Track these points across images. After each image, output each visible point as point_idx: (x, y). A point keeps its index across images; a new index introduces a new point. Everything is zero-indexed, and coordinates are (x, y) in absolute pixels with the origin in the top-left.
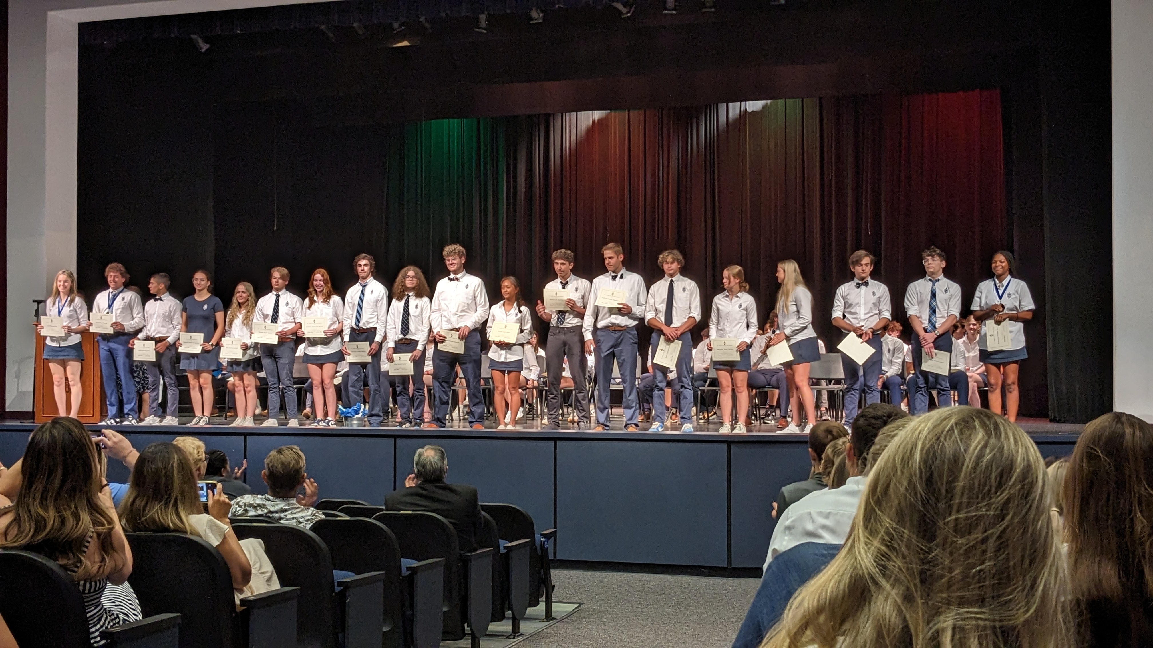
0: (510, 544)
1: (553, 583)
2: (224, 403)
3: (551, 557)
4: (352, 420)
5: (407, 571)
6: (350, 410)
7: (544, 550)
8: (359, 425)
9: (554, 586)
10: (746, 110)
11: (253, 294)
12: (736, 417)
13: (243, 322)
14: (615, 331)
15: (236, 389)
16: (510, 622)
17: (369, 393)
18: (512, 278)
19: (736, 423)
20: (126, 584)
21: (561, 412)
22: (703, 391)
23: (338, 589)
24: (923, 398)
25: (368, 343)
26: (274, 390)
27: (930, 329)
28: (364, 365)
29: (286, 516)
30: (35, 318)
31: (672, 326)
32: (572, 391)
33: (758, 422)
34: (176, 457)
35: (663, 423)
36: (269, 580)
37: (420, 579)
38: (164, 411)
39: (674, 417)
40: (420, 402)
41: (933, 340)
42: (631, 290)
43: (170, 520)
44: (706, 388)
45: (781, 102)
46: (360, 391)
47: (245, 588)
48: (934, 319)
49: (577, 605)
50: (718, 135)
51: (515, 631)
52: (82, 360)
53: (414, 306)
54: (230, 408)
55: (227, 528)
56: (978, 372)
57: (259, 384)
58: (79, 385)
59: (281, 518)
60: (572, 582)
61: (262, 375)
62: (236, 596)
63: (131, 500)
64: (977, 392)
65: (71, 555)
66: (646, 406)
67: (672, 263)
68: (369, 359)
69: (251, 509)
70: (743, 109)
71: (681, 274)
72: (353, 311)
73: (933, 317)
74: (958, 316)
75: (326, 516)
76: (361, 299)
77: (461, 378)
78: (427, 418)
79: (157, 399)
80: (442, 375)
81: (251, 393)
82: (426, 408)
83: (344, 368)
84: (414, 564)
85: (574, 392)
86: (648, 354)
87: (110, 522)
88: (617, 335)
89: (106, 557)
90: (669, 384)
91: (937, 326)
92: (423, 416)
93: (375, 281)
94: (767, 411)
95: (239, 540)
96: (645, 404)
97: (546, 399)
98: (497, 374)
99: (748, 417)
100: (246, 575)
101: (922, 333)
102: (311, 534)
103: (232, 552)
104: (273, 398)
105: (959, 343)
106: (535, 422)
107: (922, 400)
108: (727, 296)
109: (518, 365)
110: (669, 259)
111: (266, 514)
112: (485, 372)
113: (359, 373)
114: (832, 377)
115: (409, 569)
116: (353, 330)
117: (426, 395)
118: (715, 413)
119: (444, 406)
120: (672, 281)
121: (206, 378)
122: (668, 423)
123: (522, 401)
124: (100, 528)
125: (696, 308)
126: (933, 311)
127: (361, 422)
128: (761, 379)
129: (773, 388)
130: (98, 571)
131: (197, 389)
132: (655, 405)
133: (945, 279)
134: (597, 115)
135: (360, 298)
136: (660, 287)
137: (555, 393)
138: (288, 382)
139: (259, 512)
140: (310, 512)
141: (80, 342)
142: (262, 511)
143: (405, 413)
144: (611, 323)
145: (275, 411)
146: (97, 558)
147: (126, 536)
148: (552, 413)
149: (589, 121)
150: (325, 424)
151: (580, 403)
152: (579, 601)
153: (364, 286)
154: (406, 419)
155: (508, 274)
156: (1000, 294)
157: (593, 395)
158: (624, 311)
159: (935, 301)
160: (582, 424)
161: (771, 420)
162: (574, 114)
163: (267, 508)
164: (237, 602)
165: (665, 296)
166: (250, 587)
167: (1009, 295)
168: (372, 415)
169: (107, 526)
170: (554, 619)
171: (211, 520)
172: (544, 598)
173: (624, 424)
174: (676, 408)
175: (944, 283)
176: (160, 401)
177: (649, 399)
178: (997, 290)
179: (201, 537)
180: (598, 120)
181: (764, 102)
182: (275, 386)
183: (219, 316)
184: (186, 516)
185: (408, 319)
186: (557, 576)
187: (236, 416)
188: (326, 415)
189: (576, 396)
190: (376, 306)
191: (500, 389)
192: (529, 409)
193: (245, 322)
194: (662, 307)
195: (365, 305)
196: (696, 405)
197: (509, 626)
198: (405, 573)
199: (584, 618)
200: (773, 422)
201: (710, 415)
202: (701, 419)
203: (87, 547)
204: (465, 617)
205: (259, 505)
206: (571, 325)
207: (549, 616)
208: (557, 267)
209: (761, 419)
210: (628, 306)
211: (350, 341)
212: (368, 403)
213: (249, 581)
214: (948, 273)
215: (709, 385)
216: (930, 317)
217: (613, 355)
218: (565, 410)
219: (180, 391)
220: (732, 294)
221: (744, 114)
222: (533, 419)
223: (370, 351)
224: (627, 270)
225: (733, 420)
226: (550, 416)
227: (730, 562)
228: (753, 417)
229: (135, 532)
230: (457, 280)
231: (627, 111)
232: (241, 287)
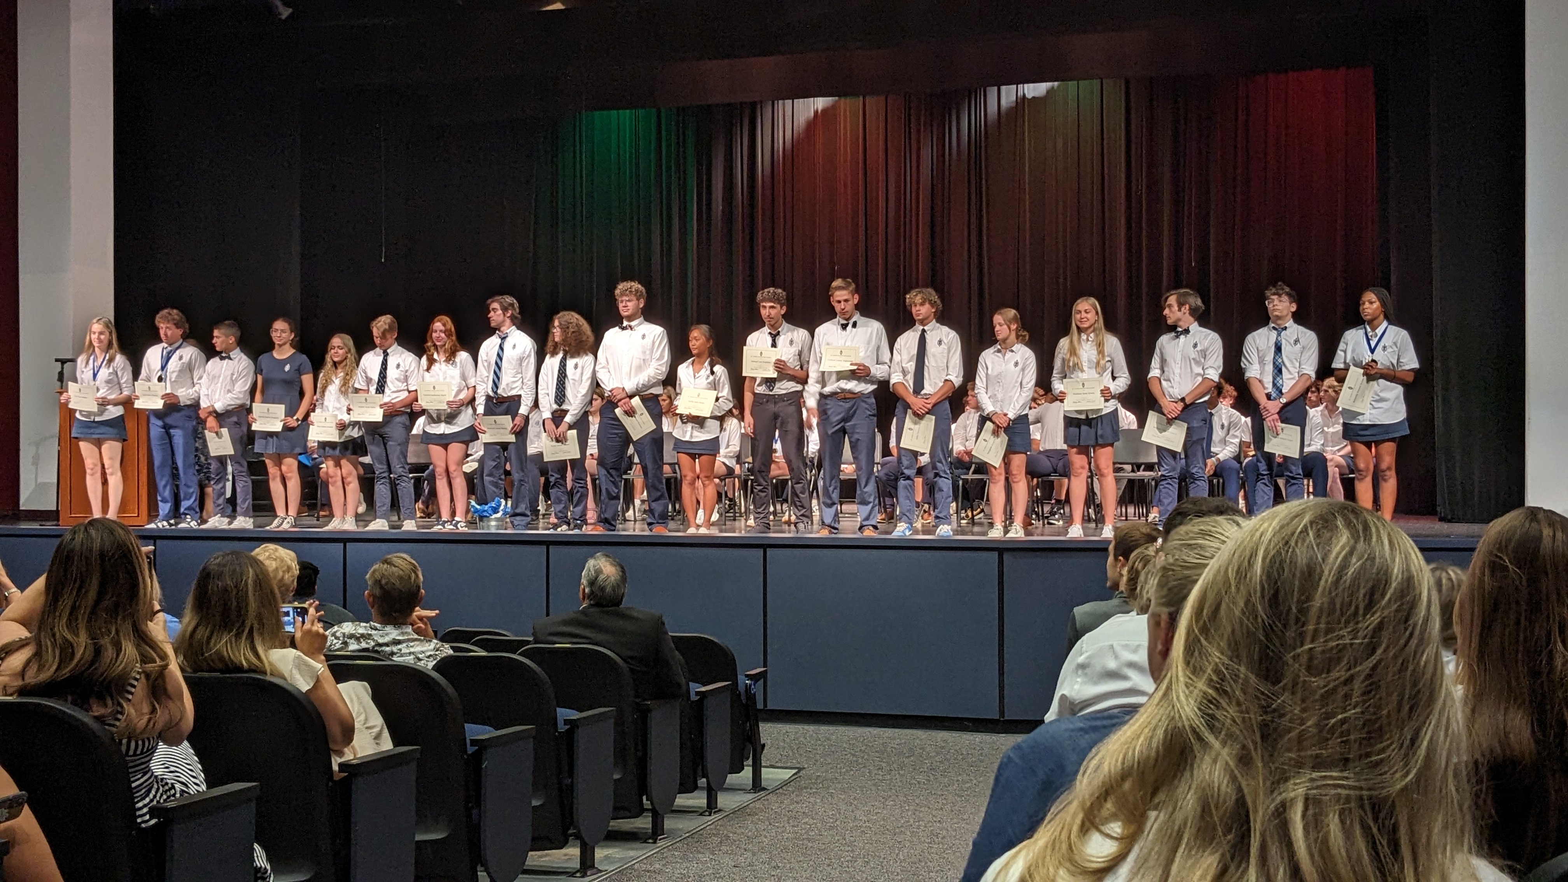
0: (703, 689)
1: (762, 742)
2: (316, 499)
3: (760, 706)
4: (489, 521)
5: (565, 724)
6: (486, 507)
7: (751, 697)
8: (498, 528)
9: (764, 746)
10: (1024, 95)
11: (353, 350)
12: (1011, 515)
13: (340, 390)
14: (845, 399)
15: (330, 480)
16: (704, 794)
17: (512, 484)
18: (704, 327)
19: (1011, 523)
20: (186, 743)
21: (772, 509)
22: (965, 481)
23: (471, 750)
24: (1266, 489)
25: (509, 417)
26: (383, 480)
27: (1274, 395)
28: (504, 446)
29: (400, 650)
30: (59, 383)
31: (923, 392)
32: (787, 480)
33: (1041, 522)
34: (251, 570)
35: (911, 524)
36: (378, 737)
37: (581, 734)
38: (234, 510)
39: (926, 515)
40: (580, 496)
41: (1278, 410)
42: (869, 343)
43: (242, 656)
44: (970, 476)
45: (1072, 85)
46: (500, 482)
47: (346, 750)
48: (1281, 382)
49: (794, 771)
50: (986, 132)
51: (712, 806)
52: (125, 440)
53: (573, 365)
54: (323, 505)
55: (320, 666)
56: (1342, 453)
57: (361, 471)
58: (119, 474)
59: (393, 654)
60: (788, 740)
61: (367, 460)
62: (333, 760)
63: (190, 629)
64: (1338, 481)
65: (109, 702)
66: (888, 501)
67: (922, 304)
68: (512, 438)
69: (352, 641)
70: (1020, 93)
71: (937, 322)
72: (489, 372)
73: (1278, 379)
74: (1313, 375)
75: (454, 651)
76: (500, 357)
77: (637, 464)
78: (590, 519)
79: (224, 493)
80: (610, 460)
81: (351, 485)
82: (591, 503)
83: (477, 450)
84: (574, 715)
85: (790, 482)
86: (890, 431)
87: (164, 657)
88: (848, 405)
89: (157, 706)
90: (920, 471)
91: (1284, 391)
92: (586, 515)
93: (519, 332)
94: (1053, 508)
95: (338, 683)
96: (887, 499)
97: (752, 492)
98: (685, 459)
99: (1027, 515)
100: (348, 732)
101: (1263, 401)
102: (435, 675)
103: (327, 700)
104: (382, 491)
105: (1315, 414)
106: (737, 523)
107: (1264, 491)
108: (999, 351)
109: (713, 446)
110: (918, 300)
111: (373, 647)
112: (669, 454)
113: (498, 457)
114: (1141, 461)
115: (566, 722)
116: (489, 398)
117: (590, 486)
118: (982, 511)
119: (613, 502)
120: (924, 331)
121: (290, 465)
122: (918, 525)
123: (719, 495)
124: (149, 666)
125: (954, 368)
126: (1278, 370)
127: (501, 523)
128: (1046, 464)
129: (1060, 476)
130: (147, 726)
131: (278, 479)
132: (901, 499)
133: (1296, 326)
134: (820, 103)
135: (498, 355)
136: (908, 341)
137: (765, 483)
138: (401, 469)
139: (364, 645)
140: (432, 646)
141: (122, 416)
142: (367, 643)
143: (560, 512)
144: (840, 389)
145: (385, 508)
146: (146, 709)
147: (185, 678)
148: (759, 510)
149: (809, 111)
150: (451, 527)
151: (798, 497)
152: (798, 766)
153: (503, 339)
154: (563, 519)
155: (699, 322)
156: (1373, 346)
157: (816, 487)
158: (859, 374)
159: (1281, 357)
160: (801, 526)
161: (1058, 520)
162: (789, 102)
163: (374, 640)
164: (335, 768)
165: (915, 351)
166: (353, 747)
167: (1384, 348)
168: (515, 515)
169: (159, 662)
170: (764, 789)
171: (299, 657)
172: (750, 762)
173: (859, 525)
174: (929, 504)
175: (1294, 330)
176: (228, 494)
177: (893, 491)
178: (1368, 340)
179: (285, 679)
180: (822, 111)
181: (1049, 85)
182: (384, 475)
183: (307, 380)
184: (266, 651)
185: (564, 383)
186: (768, 731)
187: (331, 516)
188: (453, 514)
189: (793, 487)
190: (521, 365)
191: (688, 478)
192: (729, 505)
193: (343, 389)
194: (911, 366)
195: (505, 364)
196: (956, 499)
197: (703, 799)
198: (562, 728)
199: (806, 788)
200: (1061, 523)
201: (975, 513)
202: (963, 519)
203: (132, 694)
204: (643, 788)
205: (362, 636)
206: (784, 392)
207: (757, 785)
208: (764, 313)
209: (1044, 518)
210: (864, 366)
211: (484, 415)
212: (511, 497)
213: (352, 740)
214: (1299, 318)
215: (974, 473)
216: (1274, 379)
217: (844, 431)
218: (778, 507)
219: (253, 481)
220: (1006, 346)
221: (1022, 101)
222: (735, 520)
223: (512, 429)
224: (862, 315)
225: (1006, 519)
226: (757, 515)
227: (1002, 713)
228: (1034, 516)
229: (195, 671)
230: (631, 328)
231: (861, 98)
232: (336, 341)
